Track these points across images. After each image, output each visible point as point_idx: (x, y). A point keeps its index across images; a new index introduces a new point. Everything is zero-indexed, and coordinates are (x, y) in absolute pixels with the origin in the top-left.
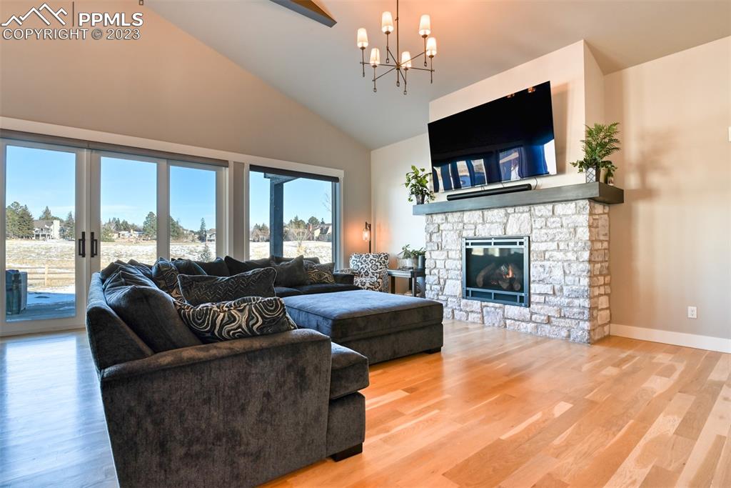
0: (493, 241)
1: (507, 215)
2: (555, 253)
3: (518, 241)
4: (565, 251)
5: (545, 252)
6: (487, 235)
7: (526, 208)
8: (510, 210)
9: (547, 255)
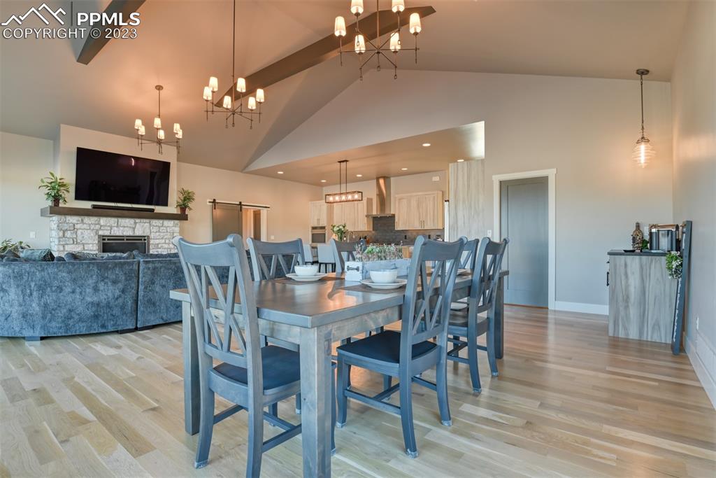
0: (125, 238)
1: (135, 223)
2: (164, 245)
3: (143, 238)
4: (169, 244)
5: (158, 244)
6: (121, 234)
7: (148, 221)
8: (138, 220)
9: (159, 246)
